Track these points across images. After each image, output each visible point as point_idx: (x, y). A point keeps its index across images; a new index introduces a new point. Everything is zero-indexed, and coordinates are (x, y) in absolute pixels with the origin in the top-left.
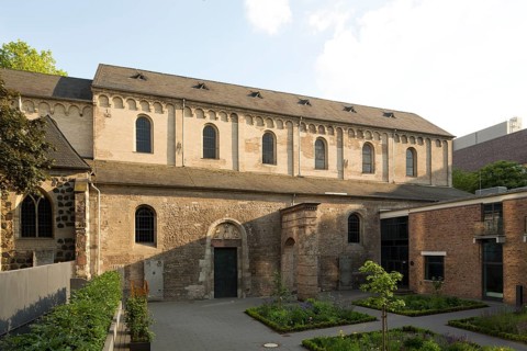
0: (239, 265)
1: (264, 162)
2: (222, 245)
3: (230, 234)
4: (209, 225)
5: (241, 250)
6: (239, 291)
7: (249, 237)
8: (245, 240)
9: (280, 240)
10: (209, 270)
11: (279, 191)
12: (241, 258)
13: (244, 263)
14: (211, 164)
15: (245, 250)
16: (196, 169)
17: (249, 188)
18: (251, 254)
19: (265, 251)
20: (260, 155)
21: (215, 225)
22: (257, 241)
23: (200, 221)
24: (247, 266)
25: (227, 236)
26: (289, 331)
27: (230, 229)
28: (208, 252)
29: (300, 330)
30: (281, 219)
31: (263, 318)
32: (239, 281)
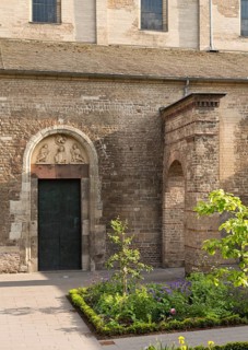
0: (84, 211)
1: (145, 26)
2: (52, 175)
3: (67, 155)
4: (27, 138)
5: (88, 184)
6: (85, 258)
7: (101, 161)
8: (94, 166)
9: (160, 166)
10: (28, 220)
11: (159, 75)
12: (88, 198)
13: (93, 208)
14: (47, 32)
15: (95, 183)
16: (17, 42)
17: (102, 71)
18: (105, 191)
19: (132, 185)
20: (137, 14)
21: (37, 138)
22: (118, 167)
23: (10, 132)
24: (99, 214)
25: (61, 159)
26: (118, 334)
27: (68, 145)
28: (27, 188)
29: (140, 332)
30: (163, 126)
31: (86, 307)
32: (84, 242)
